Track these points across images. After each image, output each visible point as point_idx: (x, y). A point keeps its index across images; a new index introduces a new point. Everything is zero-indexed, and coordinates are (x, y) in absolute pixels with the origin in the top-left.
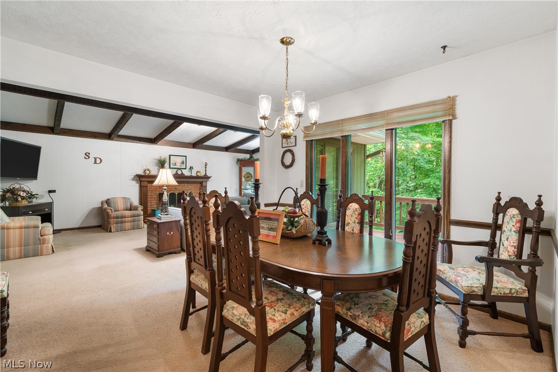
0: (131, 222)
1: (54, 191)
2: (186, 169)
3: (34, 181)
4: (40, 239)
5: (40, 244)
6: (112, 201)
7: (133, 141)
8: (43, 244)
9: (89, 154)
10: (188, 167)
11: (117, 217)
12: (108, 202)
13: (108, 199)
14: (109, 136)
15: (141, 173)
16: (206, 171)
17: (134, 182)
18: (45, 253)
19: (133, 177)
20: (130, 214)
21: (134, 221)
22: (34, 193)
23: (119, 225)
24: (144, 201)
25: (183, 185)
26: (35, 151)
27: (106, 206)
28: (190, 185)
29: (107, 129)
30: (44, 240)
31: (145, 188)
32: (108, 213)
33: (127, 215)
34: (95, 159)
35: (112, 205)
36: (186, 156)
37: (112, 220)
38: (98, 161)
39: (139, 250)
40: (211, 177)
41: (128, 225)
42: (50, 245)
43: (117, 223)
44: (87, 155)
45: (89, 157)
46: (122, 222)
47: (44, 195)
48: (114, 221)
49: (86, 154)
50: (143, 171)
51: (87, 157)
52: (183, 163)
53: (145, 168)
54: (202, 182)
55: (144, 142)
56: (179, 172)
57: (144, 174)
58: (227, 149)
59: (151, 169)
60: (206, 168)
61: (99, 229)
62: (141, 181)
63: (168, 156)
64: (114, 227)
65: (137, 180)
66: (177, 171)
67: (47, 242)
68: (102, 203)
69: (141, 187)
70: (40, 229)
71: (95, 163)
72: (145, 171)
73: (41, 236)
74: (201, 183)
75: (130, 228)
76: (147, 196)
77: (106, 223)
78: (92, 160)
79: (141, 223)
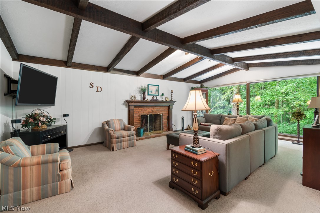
0: (127, 141)
1: (68, 115)
2: (159, 95)
3: (52, 107)
4: (59, 175)
5: (59, 181)
6: (111, 123)
7: (124, 73)
8: (62, 180)
9: (93, 84)
10: (160, 94)
11: (118, 138)
12: (108, 123)
13: (108, 121)
14: (107, 69)
15: (129, 99)
16: (172, 97)
17: (124, 106)
18: (64, 192)
19: (123, 102)
20: (127, 134)
21: (129, 140)
22: (52, 118)
23: (119, 144)
24: (132, 122)
25: (157, 108)
26: (53, 81)
27: (107, 127)
28: (161, 108)
29: (106, 64)
30: (63, 176)
31: (132, 111)
32: (110, 133)
33: (125, 135)
34: (97, 87)
35: (111, 125)
36: (159, 86)
37: (114, 139)
38: (99, 89)
39: (160, 183)
40: (175, 102)
41: (125, 144)
42: (69, 180)
43: (118, 142)
44: (92, 85)
45: (93, 87)
46: (121, 142)
47: (60, 119)
48: (115, 140)
49: (90, 84)
50: (130, 97)
51: (91, 87)
52: (157, 91)
53: (132, 95)
54: (169, 105)
55: (131, 74)
56: (155, 98)
57: (131, 100)
58: (184, 80)
59: (136, 96)
60: (172, 94)
61: (101, 146)
62: (129, 106)
63: (147, 85)
64: (115, 146)
65: (126, 105)
66: (153, 98)
67: (66, 178)
68: (103, 124)
69: (129, 110)
70: (59, 163)
71: (97, 91)
72: (131, 97)
73: (60, 171)
74: (169, 107)
75: (127, 146)
76: (133, 117)
77: (108, 141)
78: (95, 89)
79: (135, 141)
